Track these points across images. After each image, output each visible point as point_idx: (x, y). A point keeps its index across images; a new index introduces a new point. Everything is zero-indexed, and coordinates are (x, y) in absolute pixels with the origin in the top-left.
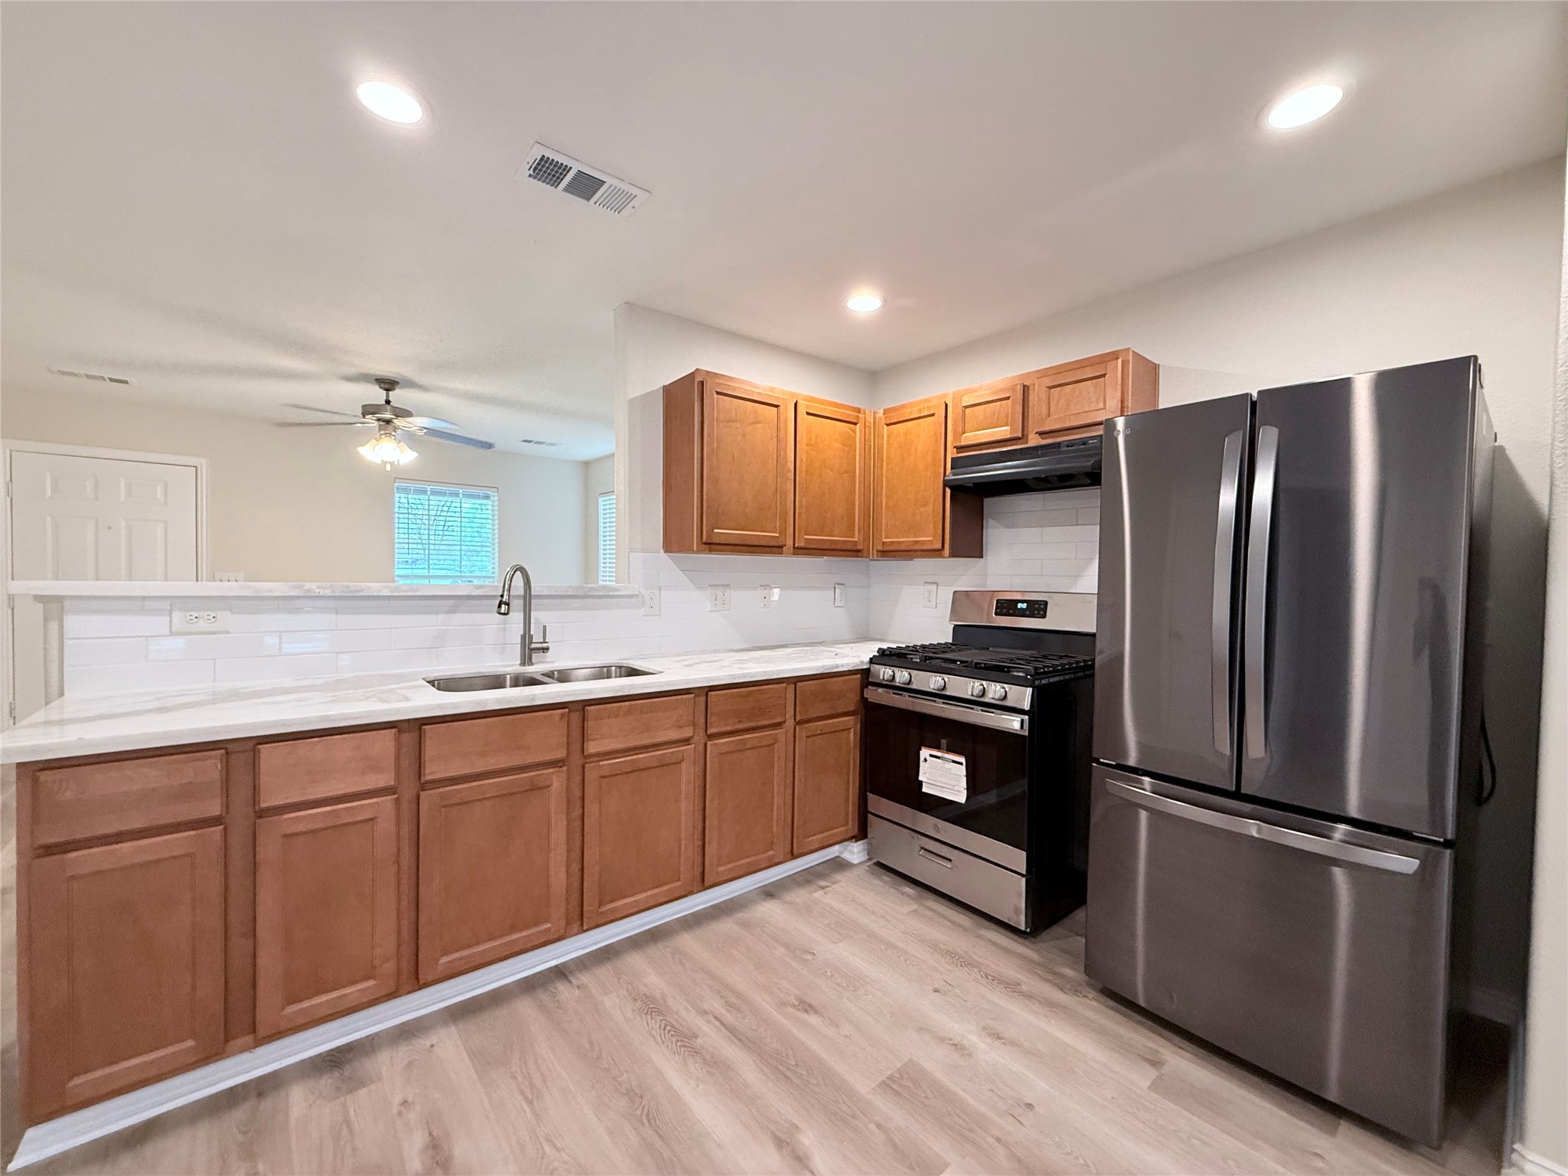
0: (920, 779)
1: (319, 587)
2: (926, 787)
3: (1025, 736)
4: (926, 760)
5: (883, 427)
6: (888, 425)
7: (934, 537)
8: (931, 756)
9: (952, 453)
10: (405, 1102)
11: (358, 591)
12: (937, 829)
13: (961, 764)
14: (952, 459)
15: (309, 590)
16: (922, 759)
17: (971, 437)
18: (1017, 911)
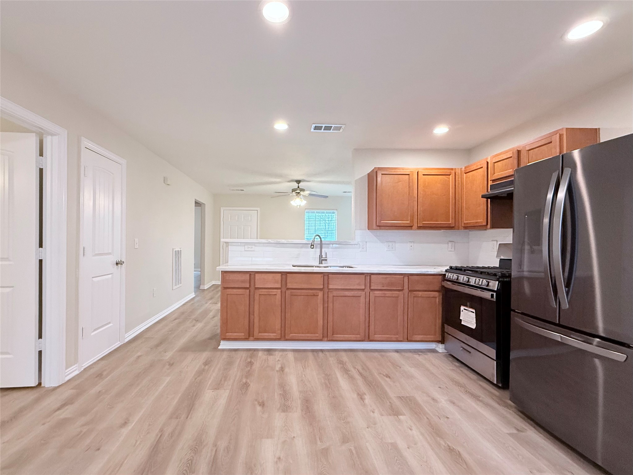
0: (461, 318)
1: (272, 241)
2: (463, 322)
3: (494, 301)
4: (462, 311)
5: (464, 175)
6: (466, 173)
7: (483, 220)
8: (464, 309)
9: (490, 183)
10: (279, 360)
11: (279, 242)
12: (466, 339)
13: (473, 312)
14: (490, 185)
15: (269, 241)
16: (461, 311)
17: (498, 175)
18: (493, 375)
